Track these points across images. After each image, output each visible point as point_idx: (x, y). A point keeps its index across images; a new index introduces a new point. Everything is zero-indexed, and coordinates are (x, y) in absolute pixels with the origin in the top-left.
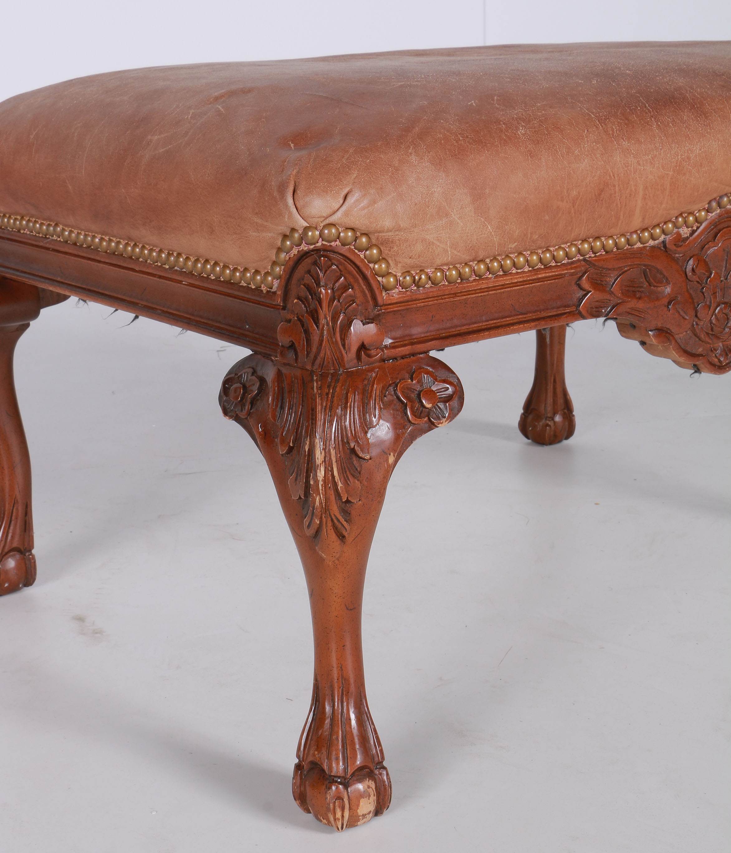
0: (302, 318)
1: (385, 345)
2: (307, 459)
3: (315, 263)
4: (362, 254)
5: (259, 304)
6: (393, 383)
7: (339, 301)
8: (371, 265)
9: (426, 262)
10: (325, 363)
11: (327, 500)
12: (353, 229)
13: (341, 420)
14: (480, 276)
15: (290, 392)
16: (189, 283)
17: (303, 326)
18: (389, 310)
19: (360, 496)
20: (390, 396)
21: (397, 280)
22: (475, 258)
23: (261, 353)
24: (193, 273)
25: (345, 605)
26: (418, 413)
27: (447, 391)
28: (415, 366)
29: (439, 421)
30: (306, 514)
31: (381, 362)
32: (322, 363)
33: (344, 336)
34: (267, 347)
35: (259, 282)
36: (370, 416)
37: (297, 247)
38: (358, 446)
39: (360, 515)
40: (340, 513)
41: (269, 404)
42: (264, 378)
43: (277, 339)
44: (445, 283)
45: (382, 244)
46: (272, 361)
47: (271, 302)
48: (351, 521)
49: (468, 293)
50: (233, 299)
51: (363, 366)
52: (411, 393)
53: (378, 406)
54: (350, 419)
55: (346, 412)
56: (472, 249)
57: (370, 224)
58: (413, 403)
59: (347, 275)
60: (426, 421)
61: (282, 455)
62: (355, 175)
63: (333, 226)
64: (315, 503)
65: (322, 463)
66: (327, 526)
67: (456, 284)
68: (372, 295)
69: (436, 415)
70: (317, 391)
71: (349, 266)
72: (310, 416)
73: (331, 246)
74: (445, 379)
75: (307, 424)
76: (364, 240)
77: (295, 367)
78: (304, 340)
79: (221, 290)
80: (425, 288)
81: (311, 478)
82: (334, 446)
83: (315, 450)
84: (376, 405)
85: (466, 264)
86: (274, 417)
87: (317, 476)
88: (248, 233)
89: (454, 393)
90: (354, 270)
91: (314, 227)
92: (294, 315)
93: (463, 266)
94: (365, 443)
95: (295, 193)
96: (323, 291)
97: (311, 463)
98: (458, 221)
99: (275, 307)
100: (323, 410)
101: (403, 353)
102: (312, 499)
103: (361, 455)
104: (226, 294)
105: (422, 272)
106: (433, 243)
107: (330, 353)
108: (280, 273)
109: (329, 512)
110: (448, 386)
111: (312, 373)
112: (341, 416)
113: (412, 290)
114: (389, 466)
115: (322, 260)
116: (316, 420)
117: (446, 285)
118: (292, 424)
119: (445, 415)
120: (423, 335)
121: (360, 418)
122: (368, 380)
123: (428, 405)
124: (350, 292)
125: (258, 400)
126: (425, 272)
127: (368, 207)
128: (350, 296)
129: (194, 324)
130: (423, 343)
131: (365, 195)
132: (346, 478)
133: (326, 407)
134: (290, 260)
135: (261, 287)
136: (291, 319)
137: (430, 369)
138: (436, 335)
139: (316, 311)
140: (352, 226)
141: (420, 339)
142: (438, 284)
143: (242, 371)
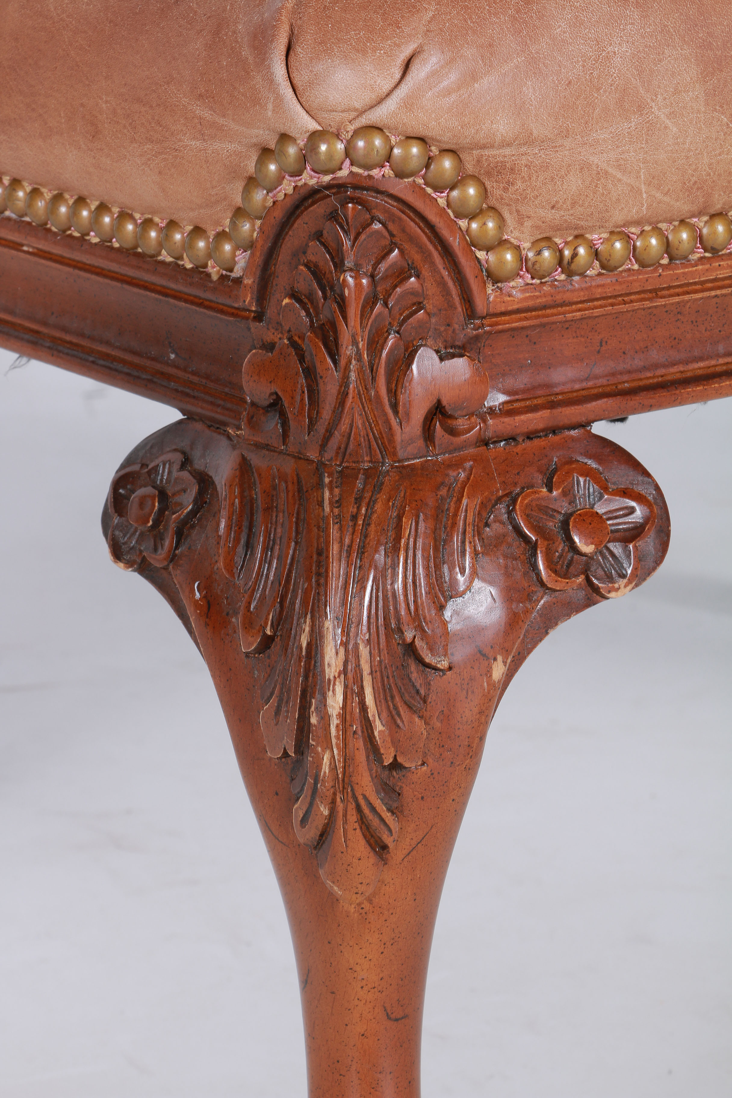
0: (300, 342)
1: (490, 408)
2: (305, 665)
3: (333, 216)
4: (441, 197)
5: (200, 305)
6: (507, 495)
7: (386, 304)
8: (463, 223)
9: (589, 218)
10: (351, 446)
11: (347, 760)
12: (422, 140)
13: (384, 577)
14: (714, 250)
15: (268, 509)
16: (37, 249)
17: (302, 359)
18: (500, 327)
19: (425, 754)
20: (497, 524)
21: (522, 260)
22: (705, 208)
23: (202, 419)
24: (48, 226)
25: (385, 1007)
26: (562, 567)
27: (631, 516)
28: (557, 457)
29: (610, 585)
30: (298, 793)
31: (479, 446)
32: (343, 446)
33: (396, 385)
34: (219, 406)
35: (201, 254)
36: (451, 570)
37: (292, 179)
38: (422, 639)
39: (422, 798)
40: (378, 792)
41: (219, 537)
42: (208, 475)
43: (241, 388)
44: (632, 265)
45: (489, 174)
46: (229, 437)
47: (229, 302)
48: (402, 812)
49: (687, 289)
50: (142, 292)
51: (437, 455)
52: (546, 520)
53: (470, 548)
54: (405, 577)
55: (396, 559)
56: (698, 189)
57: (462, 127)
58: (551, 542)
59: (406, 246)
60: (580, 584)
61: (247, 655)
62: (431, 14)
63: (376, 131)
64: (319, 767)
65: (339, 676)
66: (345, 822)
67: (657, 267)
68: (462, 291)
69: (604, 571)
70: (332, 511)
71: (412, 224)
72: (314, 568)
73: (370, 177)
74: (626, 489)
75: (306, 586)
76: (447, 163)
77: (281, 452)
78: (303, 392)
79: (112, 269)
80: (587, 276)
81: (313, 709)
82: (367, 637)
83: (322, 647)
84: (465, 545)
85: (682, 222)
86: (230, 566)
87: (325, 705)
88: (180, 140)
89: (647, 520)
90: (422, 234)
91: (332, 133)
92: (282, 333)
93: (675, 226)
94: (439, 631)
95: (291, 53)
96: (350, 280)
97: (314, 674)
98: (668, 121)
99: (237, 313)
100: (344, 554)
101: (532, 427)
102: (312, 757)
103: (428, 659)
104: (125, 278)
105: (579, 241)
106: (606, 173)
107: (363, 424)
108: (252, 236)
109: (352, 790)
110: (633, 504)
111: (320, 468)
112: (385, 569)
113: (556, 280)
114: (492, 685)
115: (350, 210)
116: (327, 576)
117: (633, 270)
118: (272, 583)
119: (624, 572)
120: (577, 386)
121: (428, 575)
122: (449, 488)
123: (585, 547)
124: (412, 283)
125: (193, 527)
126: (586, 239)
127: (459, 89)
128: (413, 293)
129: (48, 344)
130: (578, 405)
131: (452, 61)
132: (394, 713)
133: (350, 546)
134: (275, 207)
135: (205, 266)
136: (276, 343)
137: (593, 464)
138: (608, 385)
139: (333, 326)
140: (421, 132)
141: (570, 395)
142: (616, 268)
143: (157, 458)
